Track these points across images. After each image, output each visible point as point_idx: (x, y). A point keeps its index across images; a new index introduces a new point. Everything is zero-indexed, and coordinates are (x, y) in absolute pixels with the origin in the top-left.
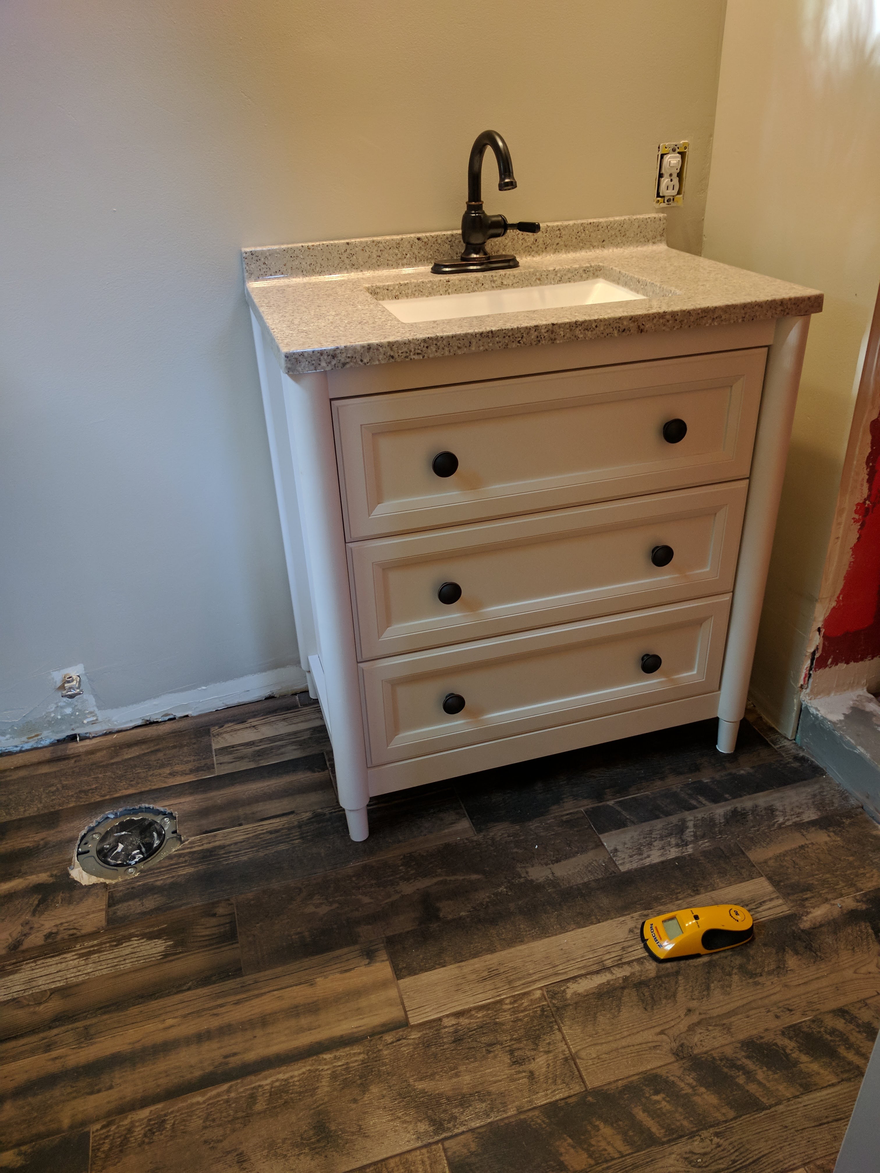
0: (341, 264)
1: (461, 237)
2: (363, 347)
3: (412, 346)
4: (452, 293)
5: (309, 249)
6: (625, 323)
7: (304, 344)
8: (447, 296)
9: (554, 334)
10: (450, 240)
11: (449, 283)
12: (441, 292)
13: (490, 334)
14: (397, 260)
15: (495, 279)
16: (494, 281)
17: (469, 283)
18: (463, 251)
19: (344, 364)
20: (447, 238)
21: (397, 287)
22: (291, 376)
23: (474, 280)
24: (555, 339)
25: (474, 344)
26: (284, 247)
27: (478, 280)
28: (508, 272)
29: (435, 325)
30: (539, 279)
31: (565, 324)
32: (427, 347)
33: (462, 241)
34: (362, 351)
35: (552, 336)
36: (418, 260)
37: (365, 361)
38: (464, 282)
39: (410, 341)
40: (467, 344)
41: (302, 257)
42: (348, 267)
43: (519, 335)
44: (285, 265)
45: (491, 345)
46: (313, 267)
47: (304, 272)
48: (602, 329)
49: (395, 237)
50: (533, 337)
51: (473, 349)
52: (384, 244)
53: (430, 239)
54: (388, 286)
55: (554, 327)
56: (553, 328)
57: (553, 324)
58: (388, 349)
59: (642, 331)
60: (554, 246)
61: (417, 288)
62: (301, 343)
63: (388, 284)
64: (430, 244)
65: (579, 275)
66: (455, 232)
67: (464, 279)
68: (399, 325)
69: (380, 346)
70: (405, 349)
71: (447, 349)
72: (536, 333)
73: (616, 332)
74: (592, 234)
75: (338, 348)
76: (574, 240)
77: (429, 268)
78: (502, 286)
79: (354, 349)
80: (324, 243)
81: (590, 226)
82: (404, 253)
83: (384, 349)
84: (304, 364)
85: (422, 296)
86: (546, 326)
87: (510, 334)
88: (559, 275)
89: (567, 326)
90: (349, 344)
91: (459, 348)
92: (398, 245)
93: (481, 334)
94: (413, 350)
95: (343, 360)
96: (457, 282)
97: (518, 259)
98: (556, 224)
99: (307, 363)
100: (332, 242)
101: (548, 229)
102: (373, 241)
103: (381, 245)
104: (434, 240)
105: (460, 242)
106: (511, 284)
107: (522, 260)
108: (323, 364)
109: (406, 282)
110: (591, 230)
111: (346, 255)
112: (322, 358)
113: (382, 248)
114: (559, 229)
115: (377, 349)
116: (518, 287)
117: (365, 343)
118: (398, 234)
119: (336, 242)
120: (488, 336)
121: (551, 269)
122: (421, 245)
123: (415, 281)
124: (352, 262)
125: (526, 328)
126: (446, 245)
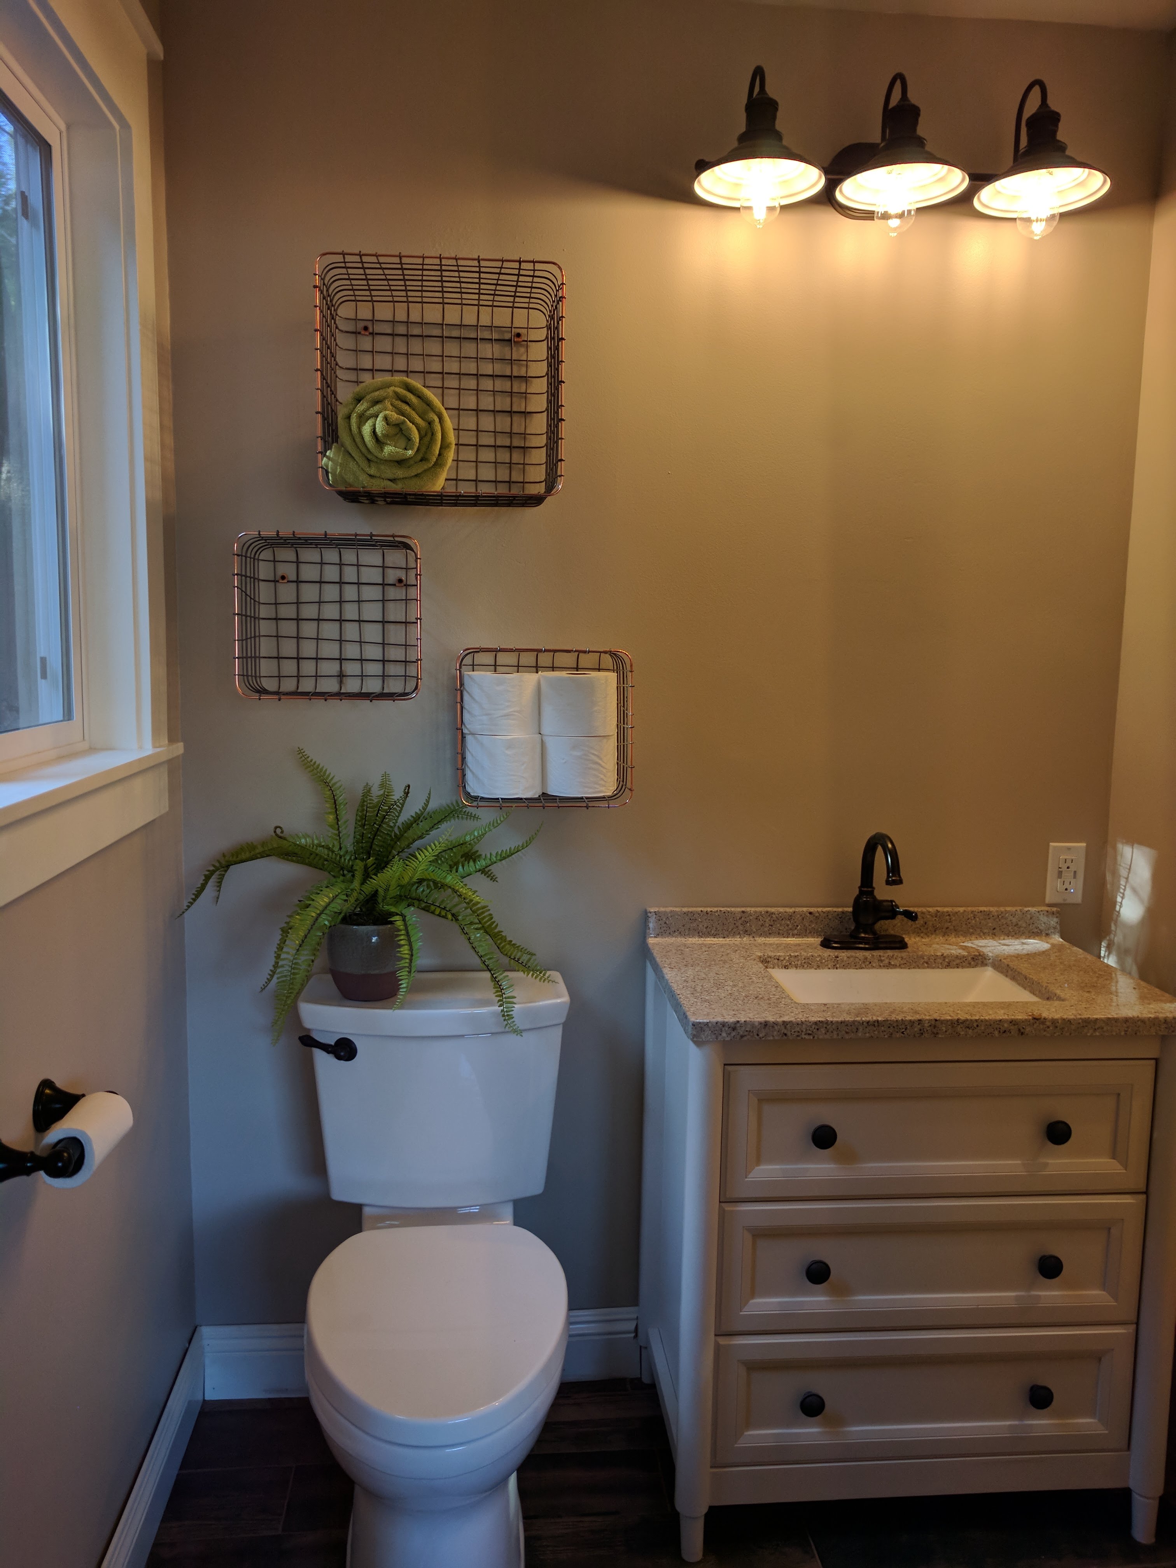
0: (735, 930)
1: (851, 914)
2: (761, 1023)
3: (804, 1026)
4: (840, 968)
5: (707, 914)
6: (1006, 1025)
7: (708, 1014)
8: (835, 970)
9: (936, 1029)
10: (840, 916)
11: (838, 959)
12: (829, 966)
13: (876, 1024)
14: (787, 930)
15: (883, 958)
16: (882, 961)
17: (857, 960)
18: (853, 928)
19: (742, 1037)
20: (838, 915)
21: (787, 958)
22: (695, 1043)
23: (862, 958)
24: (937, 1033)
25: (861, 1030)
26: (685, 910)
27: (866, 958)
28: (896, 953)
29: (825, 1009)
30: (927, 963)
31: (947, 1021)
32: (818, 1029)
33: (852, 919)
34: (759, 1027)
35: (935, 1031)
36: (808, 931)
37: (761, 1035)
38: (852, 959)
39: (802, 1022)
40: (855, 1030)
41: (700, 920)
42: (741, 932)
43: (903, 1026)
44: (684, 926)
45: (876, 1032)
46: (709, 930)
47: (701, 934)
48: (983, 1028)
49: (788, 910)
50: (916, 1029)
51: (860, 1034)
52: (777, 915)
53: (822, 914)
54: (779, 956)
55: (937, 1022)
56: (935, 1024)
57: (936, 1020)
58: (783, 1027)
59: (1022, 1034)
60: (944, 930)
61: (806, 961)
62: (705, 1013)
63: (779, 954)
64: (821, 919)
65: (967, 962)
66: (846, 909)
67: (852, 956)
68: (793, 1005)
69: (775, 1024)
70: (798, 1029)
71: (835, 1033)
72: (919, 1026)
73: (996, 1033)
74: (983, 921)
75: (738, 1022)
76: (964, 926)
77: (819, 940)
78: (889, 966)
79: (752, 1024)
80: (722, 909)
81: (980, 914)
82: (796, 924)
83: (779, 1027)
84: (708, 1032)
85: (811, 968)
86: (930, 1020)
87: (895, 1025)
88: (947, 960)
89: (949, 1023)
90: (748, 1019)
91: (847, 1033)
92: (790, 917)
93: (868, 1022)
94: (804, 1030)
95: (741, 1033)
96: (845, 958)
97: (906, 940)
98: (946, 909)
99: (710, 1032)
100: (729, 909)
101: (938, 914)
102: (767, 912)
103: (774, 916)
104: (826, 915)
105: (850, 919)
106: (898, 965)
107: (910, 940)
108: (724, 1034)
109: (796, 954)
110: (981, 918)
111: (740, 922)
112: (723, 1029)
113: (775, 919)
114: (949, 915)
115: (773, 1027)
116: (905, 968)
117: (762, 1020)
118: (791, 907)
119: (733, 909)
120: (874, 1025)
121: (939, 954)
122: (812, 919)
123: (805, 954)
124: (745, 928)
125: (910, 1021)
126: (837, 921)
